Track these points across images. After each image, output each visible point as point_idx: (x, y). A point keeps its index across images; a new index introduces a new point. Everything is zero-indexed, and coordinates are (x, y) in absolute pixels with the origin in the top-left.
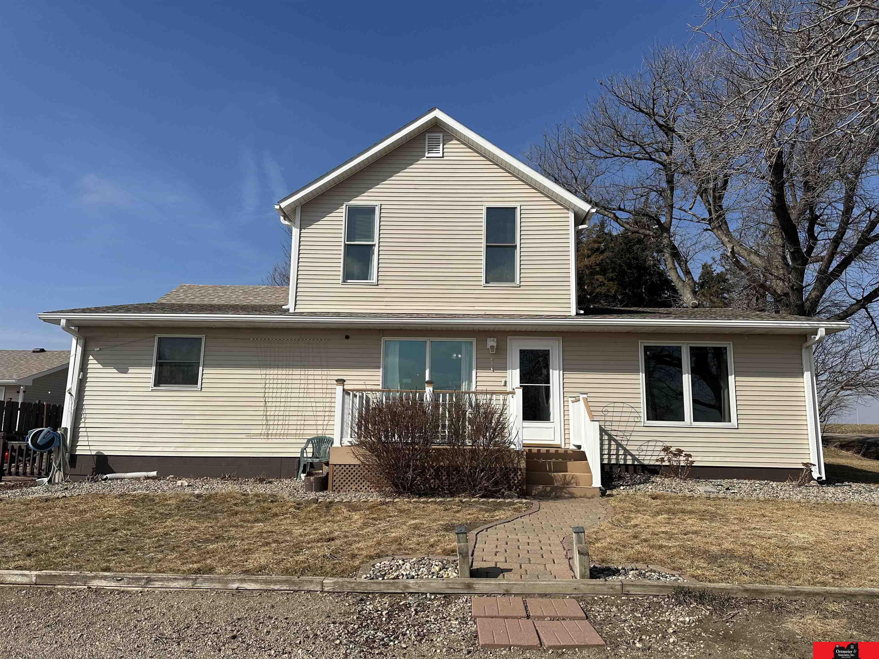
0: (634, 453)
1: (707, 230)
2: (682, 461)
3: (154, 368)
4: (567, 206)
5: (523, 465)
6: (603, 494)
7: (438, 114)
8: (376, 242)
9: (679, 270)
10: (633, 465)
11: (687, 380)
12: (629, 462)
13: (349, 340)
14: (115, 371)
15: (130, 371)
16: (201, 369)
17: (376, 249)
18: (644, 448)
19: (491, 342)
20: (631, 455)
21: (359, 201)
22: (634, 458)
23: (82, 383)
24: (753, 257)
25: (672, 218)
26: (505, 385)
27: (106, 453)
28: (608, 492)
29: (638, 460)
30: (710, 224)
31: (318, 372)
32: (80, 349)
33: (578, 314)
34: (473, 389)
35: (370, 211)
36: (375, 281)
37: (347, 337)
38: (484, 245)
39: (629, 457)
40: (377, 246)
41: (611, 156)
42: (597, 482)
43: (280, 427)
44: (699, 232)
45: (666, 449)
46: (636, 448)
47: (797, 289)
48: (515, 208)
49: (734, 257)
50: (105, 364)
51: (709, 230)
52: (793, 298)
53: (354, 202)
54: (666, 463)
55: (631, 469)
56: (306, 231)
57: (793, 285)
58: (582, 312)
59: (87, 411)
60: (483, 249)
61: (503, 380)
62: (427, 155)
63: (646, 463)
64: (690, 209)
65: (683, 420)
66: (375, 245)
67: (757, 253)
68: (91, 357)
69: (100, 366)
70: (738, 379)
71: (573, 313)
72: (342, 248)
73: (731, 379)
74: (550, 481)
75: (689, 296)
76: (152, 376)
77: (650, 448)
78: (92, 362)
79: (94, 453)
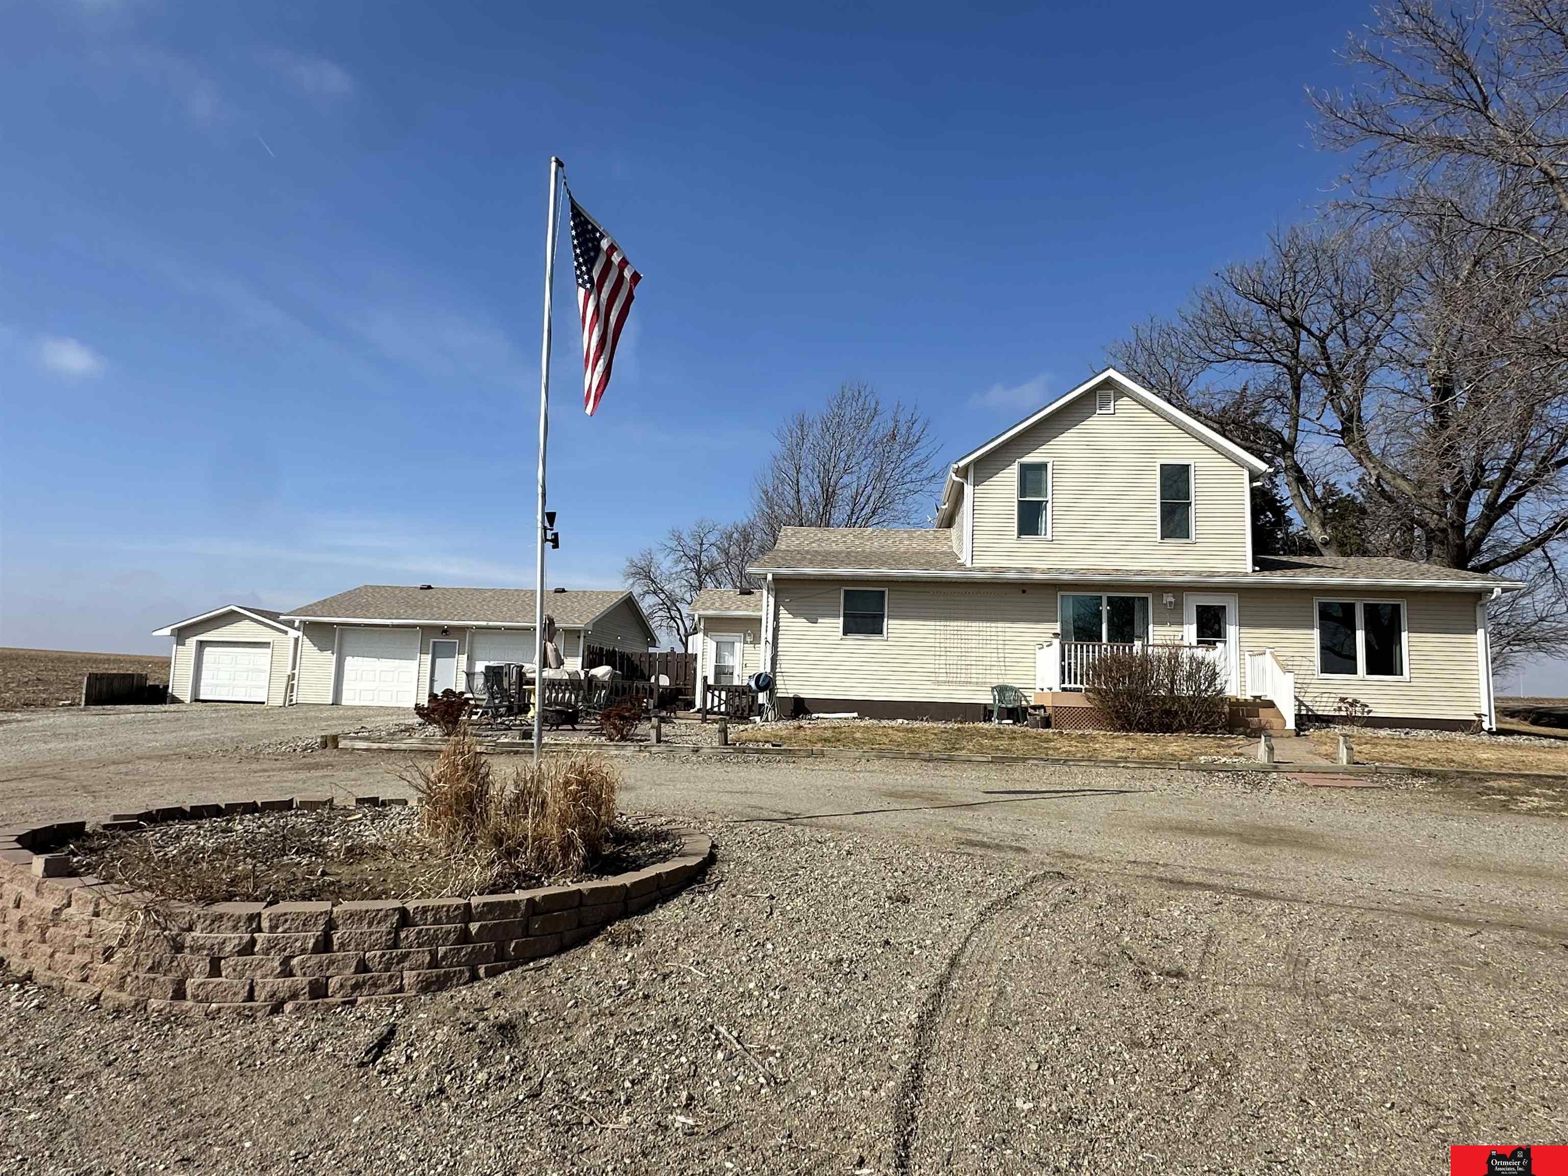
0: (1307, 704)
1: (1339, 445)
2: (1358, 712)
3: (842, 619)
4: (1241, 464)
5: (1227, 709)
6: (1298, 735)
7: (1111, 373)
8: (1049, 498)
9: (1305, 497)
10: (1307, 715)
11: (1360, 636)
12: (1304, 712)
13: (1024, 595)
14: (805, 620)
15: (820, 621)
16: (886, 620)
17: (1049, 506)
18: (1317, 699)
19: (1169, 598)
20: (1305, 706)
21: (1031, 458)
22: (1308, 709)
23: (776, 630)
24: (1399, 481)
25: (1297, 430)
26: (1182, 639)
27: (802, 696)
28: (1302, 733)
29: (1312, 711)
30: (1343, 438)
31: (1000, 625)
32: (772, 600)
33: (1254, 571)
34: (1151, 643)
35: (1043, 467)
36: (1049, 536)
37: (1024, 592)
38: (1158, 501)
39: (1303, 708)
40: (1050, 502)
41: (1223, 359)
42: (1291, 725)
43: (963, 675)
44: (1328, 447)
45: (1343, 700)
46: (1310, 699)
47: (1457, 526)
48: (1188, 466)
49: (1379, 485)
50: (795, 616)
51: (1342, 445)
52: (1452, 536)
53: (1027, 459)
54: (1344, 713)
55: (1305, 719)
56: (980, 487)
57: (1454, 522)
58: (1257, 568)
59: (782, 657)
60: (1158, 506)
61: (1180, 634)
62: (1098, 412)
63: (1320, 713)
64: (1318, 419)
65: (1356, 673)
66: (1047, 502)
67: (1404, 477)
68: (781, 608)
69: (790, 616)
70: (1411, 634)
71: (1250, 570)
72: (1016, 504)
73: (1404, 635)
74: (1247, 725)
75: (1317, 529)
76: (841, 626)
77: (1324, 699)
78: (783, 611)
79: (791, 696)
